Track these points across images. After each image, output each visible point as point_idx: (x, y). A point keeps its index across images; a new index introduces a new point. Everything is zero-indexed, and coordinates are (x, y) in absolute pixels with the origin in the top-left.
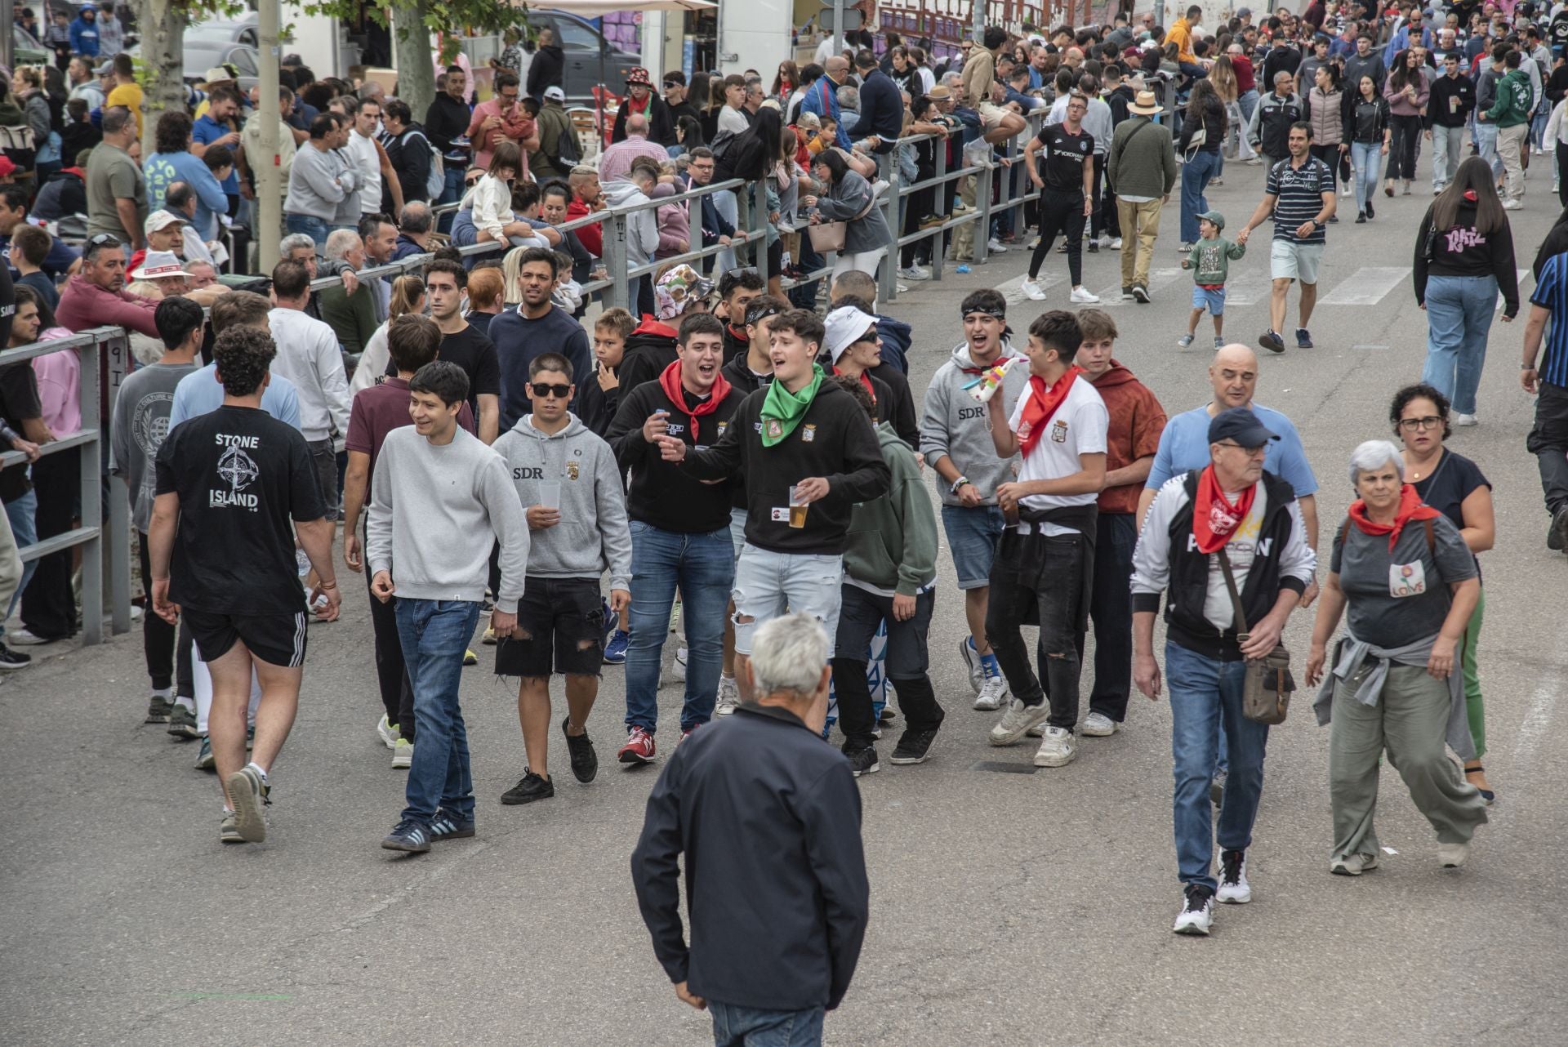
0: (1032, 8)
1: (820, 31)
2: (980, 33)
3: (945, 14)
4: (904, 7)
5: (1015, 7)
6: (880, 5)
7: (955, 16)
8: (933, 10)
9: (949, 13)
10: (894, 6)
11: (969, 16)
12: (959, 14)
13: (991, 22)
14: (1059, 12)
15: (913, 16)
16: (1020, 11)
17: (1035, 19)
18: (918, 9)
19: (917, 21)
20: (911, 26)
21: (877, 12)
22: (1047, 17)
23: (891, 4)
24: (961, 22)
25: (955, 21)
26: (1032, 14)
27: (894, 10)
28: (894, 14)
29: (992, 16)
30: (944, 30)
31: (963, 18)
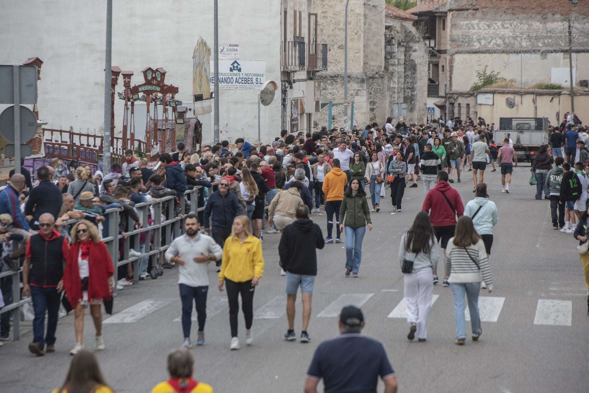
0: (140, 141)
1: (6, 157)
2: (107, 157)
3: (85, 146)
4: (60, 142)
5: (129, 141)
6: (45, 141)
7: (92, 147)
8: (78, 144)
9: (88, 145)
10: (54, 142)
11: (101, 147)
12: (95, 146)
13: (115, 150)
14: (157, 144)
15: (66, 148)
16: (132, 144)
17: (142, 148)
18: (69, 143)
19: (68, 150)
20: (64, 154)
21: (43, 145)
22: (149, 147)
23: (51, 140)
24: (96, 150)
25: (91, 150)
26: (140, 145)
27: (54, 144)
28: (53, 146)
29: (115, 147)
30: (85, 155)
31: (97, 148)
